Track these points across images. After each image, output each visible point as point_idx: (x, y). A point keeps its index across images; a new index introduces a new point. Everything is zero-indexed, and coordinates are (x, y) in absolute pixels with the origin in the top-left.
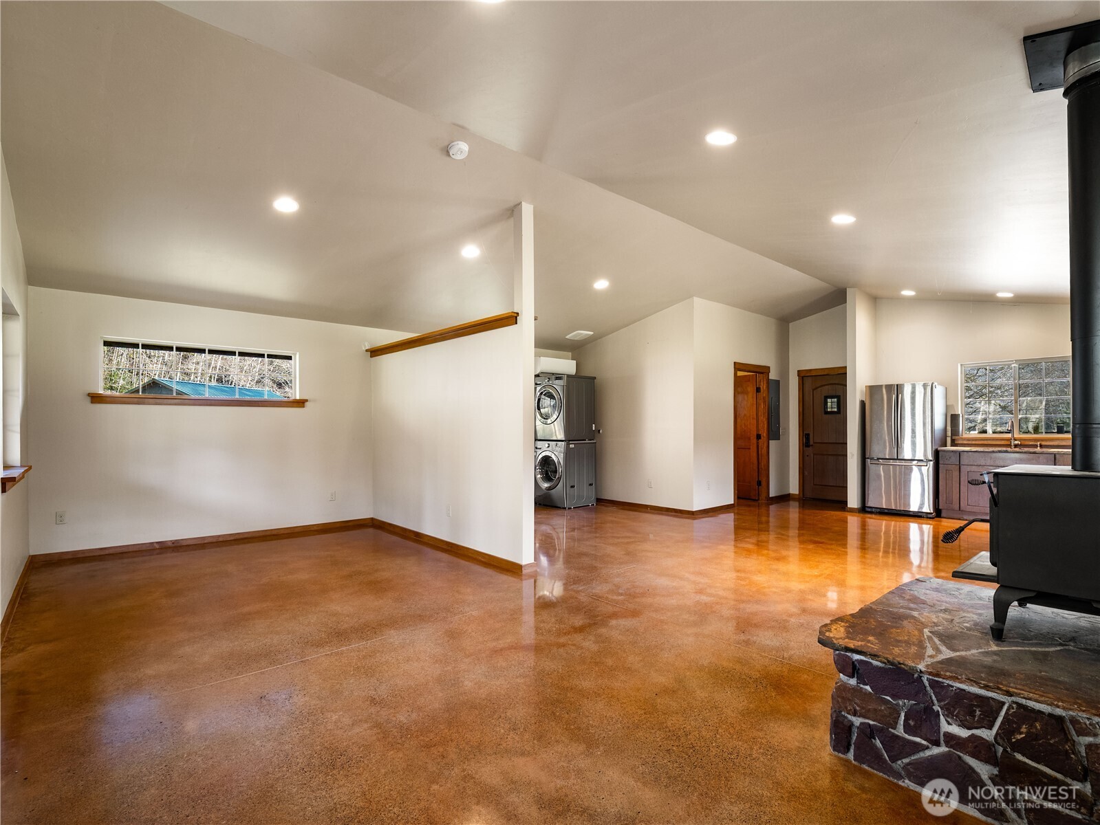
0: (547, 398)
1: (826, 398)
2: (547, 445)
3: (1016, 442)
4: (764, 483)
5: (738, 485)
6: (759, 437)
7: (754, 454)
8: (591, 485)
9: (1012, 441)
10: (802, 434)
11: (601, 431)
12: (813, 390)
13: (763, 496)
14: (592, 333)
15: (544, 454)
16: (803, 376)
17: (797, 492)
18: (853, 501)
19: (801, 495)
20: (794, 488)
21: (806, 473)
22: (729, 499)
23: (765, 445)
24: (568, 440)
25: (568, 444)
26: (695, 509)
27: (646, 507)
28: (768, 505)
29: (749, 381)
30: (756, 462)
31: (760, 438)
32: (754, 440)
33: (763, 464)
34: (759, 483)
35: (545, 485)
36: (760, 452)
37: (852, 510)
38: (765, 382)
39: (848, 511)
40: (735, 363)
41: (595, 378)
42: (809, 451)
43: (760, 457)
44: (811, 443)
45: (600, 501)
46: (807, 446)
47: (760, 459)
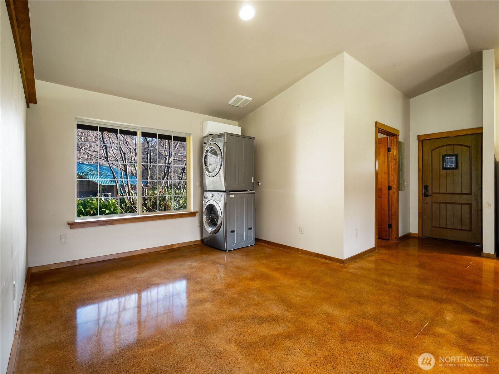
0: (213, 156)
1: (444, 156)
2: (211, 195)
4: (394, 226)
6: (389, 188)
7: (386, 202)
8: (250, 229)
10: (421, 186)
11: (260, 183)
12: (432, 151)
13: (394, 236)
14: (251, 99)
15: (208, 203)
17: (417, 232)
18: (490, 248)
19: (421, 235)
20: (414, 228)
21: (425, 217)
23: (396, 195)
24: (228, 191)
25: (228, 194)
26: (345, 257)
27: (298, 250)
28: (396, 245)
29: (381, 143)
30: (387, 208)
31: (391, 189)
32: (386, 191)
33: (393, 210)
34: (390, 226)
35: (210, 229)
36: (390, 201)
37: (489, 257)
38: (395, 143)
39: (483, 256)
40: (376, 123)
41: (253, 138)
42: (428, 199)
43: (390, 205)
44: (430, 193)
45: (257, 240)
46: (426, 195)
47: (391, 207)
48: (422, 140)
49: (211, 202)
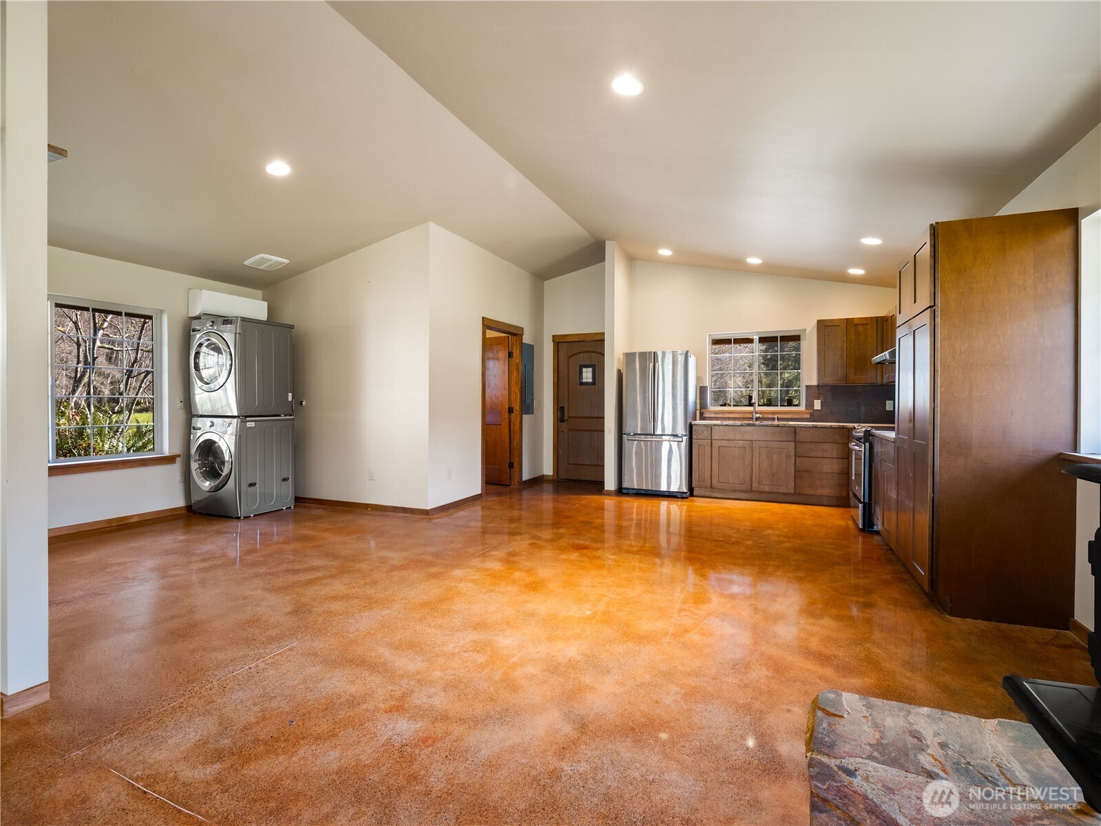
0: (212, 352)
1: (582, 367)
2: (209, 424)
3: (758, 415)
4: (516, 465)
5: (486, 468)
6: (511, 410)
7: (506, 431)
8: (285, 480)
9: (754, 414)
10: (556, 407)
11: (304, 403)
12: (568, 358)
13: (516, 479)
14: (287, 261)
15: (201, 439)
16: (559, 341)
17: (551, 473)
18: (610, 484)
19: (556, 477)
20: (548, 469)
21: (561, 452)
22: (476, 488)
23: (518, 420)
24: (243, 417)
25: (244, 422)
26: (429, 508)
27: (366, 506)
28: (520, 491)
29: (501, 344)
30: (507, 440)
31: (512, 412)
32: (506, 415)
33: (515, 442)
34: (511, 465)
35: (207, 485)
36: (512, 429)
37: (609, 493)
38: (518, 346)
39: (605, 495)
40: (483, 318)
41: (292, 327)
42: (564, 425)
43: (512, 435)
44: (566, 417)
45: (300, 500)
46: (562, 420)
47: (512, 437)
48: (558, 343)
49: (207, 437)
